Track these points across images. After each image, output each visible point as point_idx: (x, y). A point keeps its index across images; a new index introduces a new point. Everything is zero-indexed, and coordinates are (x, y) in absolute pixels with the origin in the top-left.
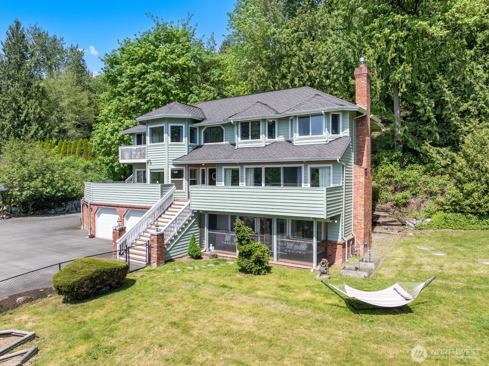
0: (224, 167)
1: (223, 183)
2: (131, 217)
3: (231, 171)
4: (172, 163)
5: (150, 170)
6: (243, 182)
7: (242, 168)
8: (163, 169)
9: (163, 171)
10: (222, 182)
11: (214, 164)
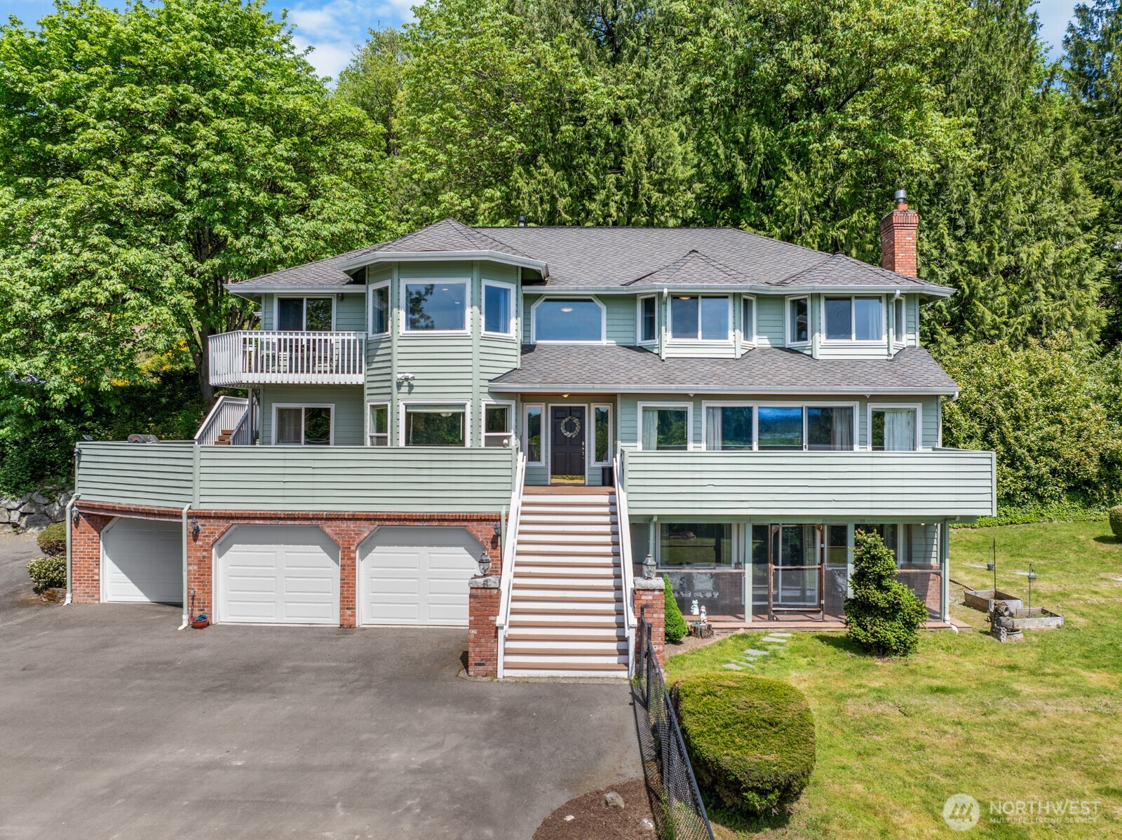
0: (641, 405)
1: (639, 445)
2: (378, 549)
3: (656, 415)
4: (486, 390)
5: (407, 406)
6: (700, 441)
7: (697, 409)
8: (463, 406)
9: (462, 411)
10: (636, 441)
11: (611, 398)
